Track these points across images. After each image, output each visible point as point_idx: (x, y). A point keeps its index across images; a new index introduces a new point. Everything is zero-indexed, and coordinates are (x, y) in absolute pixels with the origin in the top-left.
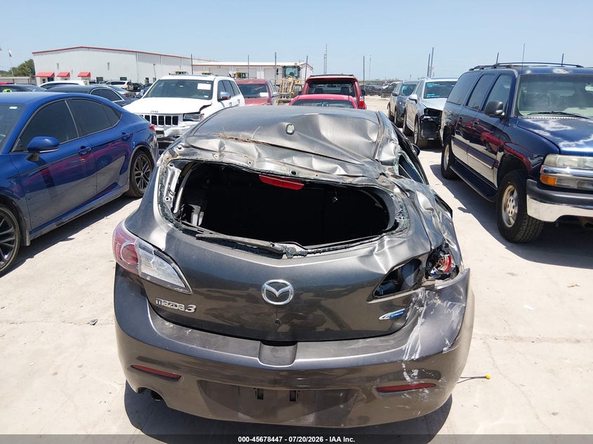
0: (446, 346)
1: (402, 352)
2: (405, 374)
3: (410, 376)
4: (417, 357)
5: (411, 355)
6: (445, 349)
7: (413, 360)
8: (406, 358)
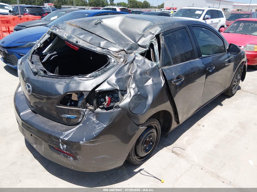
0: (83, 141)
1: (62, 134)
2: (61, 144)
3: (62, 147)
4: (66, 139)
5: (64, 137)
6: (81, 142)
7: (64, 140)
8: (61, 137)
